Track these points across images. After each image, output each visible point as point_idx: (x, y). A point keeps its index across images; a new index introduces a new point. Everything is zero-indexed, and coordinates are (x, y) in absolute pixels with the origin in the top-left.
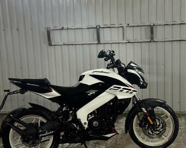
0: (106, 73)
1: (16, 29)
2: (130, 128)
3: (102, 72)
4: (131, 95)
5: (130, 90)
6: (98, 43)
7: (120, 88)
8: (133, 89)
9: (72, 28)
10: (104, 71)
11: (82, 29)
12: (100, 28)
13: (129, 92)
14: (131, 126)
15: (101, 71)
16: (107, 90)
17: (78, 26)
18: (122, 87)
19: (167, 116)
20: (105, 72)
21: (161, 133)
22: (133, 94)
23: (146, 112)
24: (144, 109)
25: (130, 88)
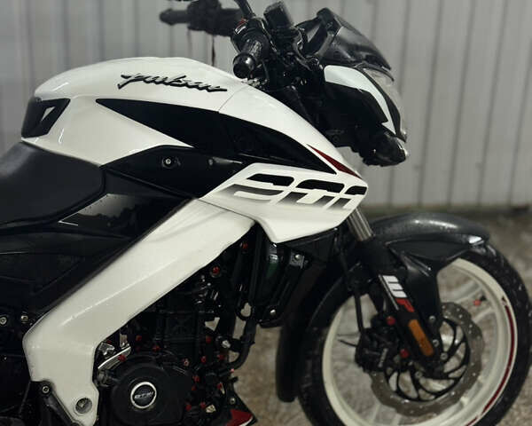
0: (206, 88)
2: (308, 376)
3: (177, 83)
7: (287, 181)
8: (349, 181)
10: (192, 80)
13: (331, 198)
14: (314, 366)
15: (171, 78)
16: (213, 195)
18: (300, 175)
19: (483, 299)
20: (196, 86)
21: (457, 387)
22: (347, 206)
23: (402, 295)
24: (393, 279)
25: (338, 177)
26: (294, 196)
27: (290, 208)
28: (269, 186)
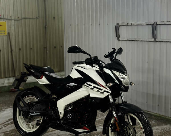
1: (98, 24)
4: (101, 94)
5: (101, 90)
6: (154, 40)
7: (91, 86)
8: (104, 89)
9: (134, 24)
11: (142, 25)
12: (157, 25)
13: (100, 91)
17: (140, 22)
18: (93, 85)
23: (116, 116)
24: (114, 112)
25: (101, 88)
26: (92, 89)
27: (91, 90)
28: (88, 86)
